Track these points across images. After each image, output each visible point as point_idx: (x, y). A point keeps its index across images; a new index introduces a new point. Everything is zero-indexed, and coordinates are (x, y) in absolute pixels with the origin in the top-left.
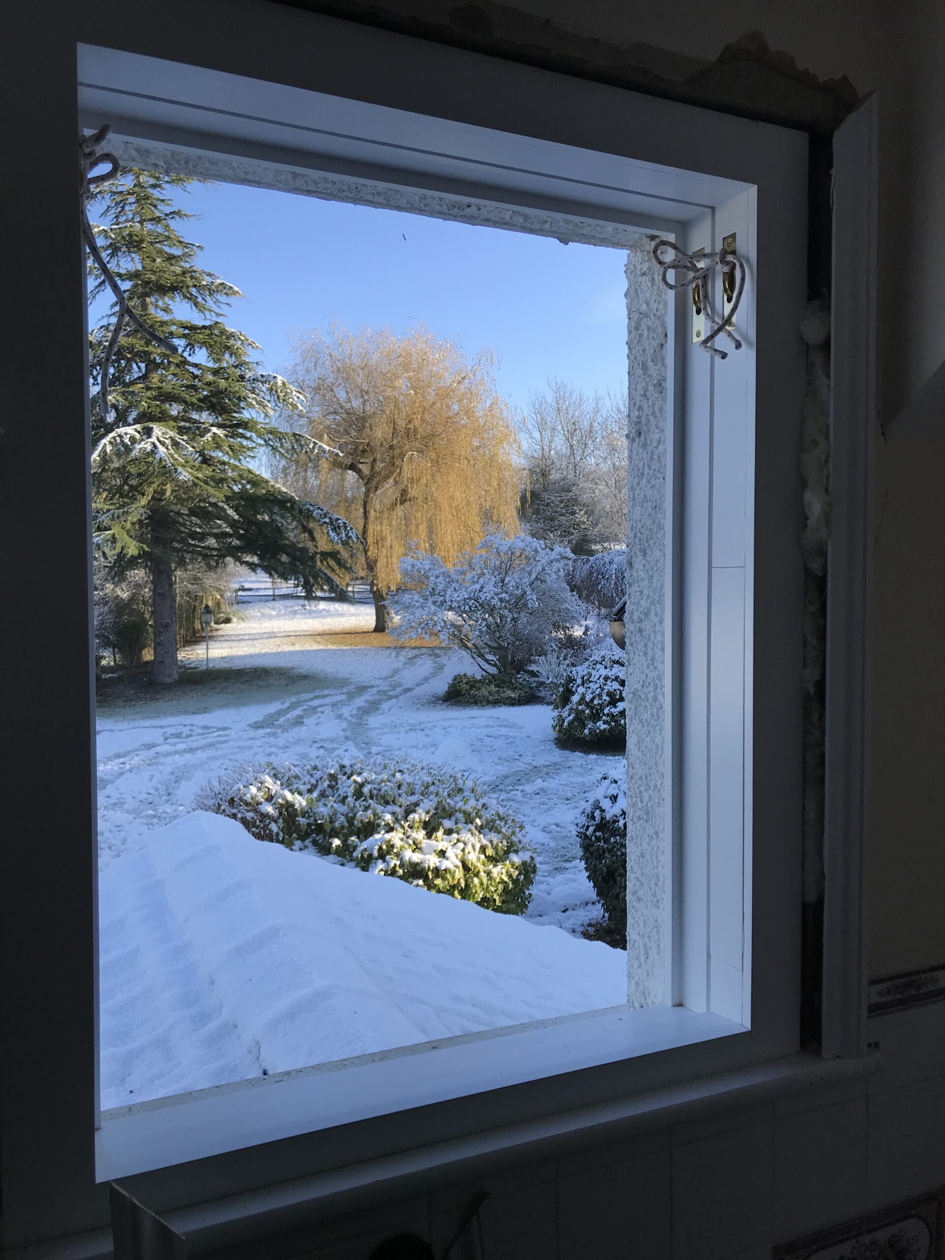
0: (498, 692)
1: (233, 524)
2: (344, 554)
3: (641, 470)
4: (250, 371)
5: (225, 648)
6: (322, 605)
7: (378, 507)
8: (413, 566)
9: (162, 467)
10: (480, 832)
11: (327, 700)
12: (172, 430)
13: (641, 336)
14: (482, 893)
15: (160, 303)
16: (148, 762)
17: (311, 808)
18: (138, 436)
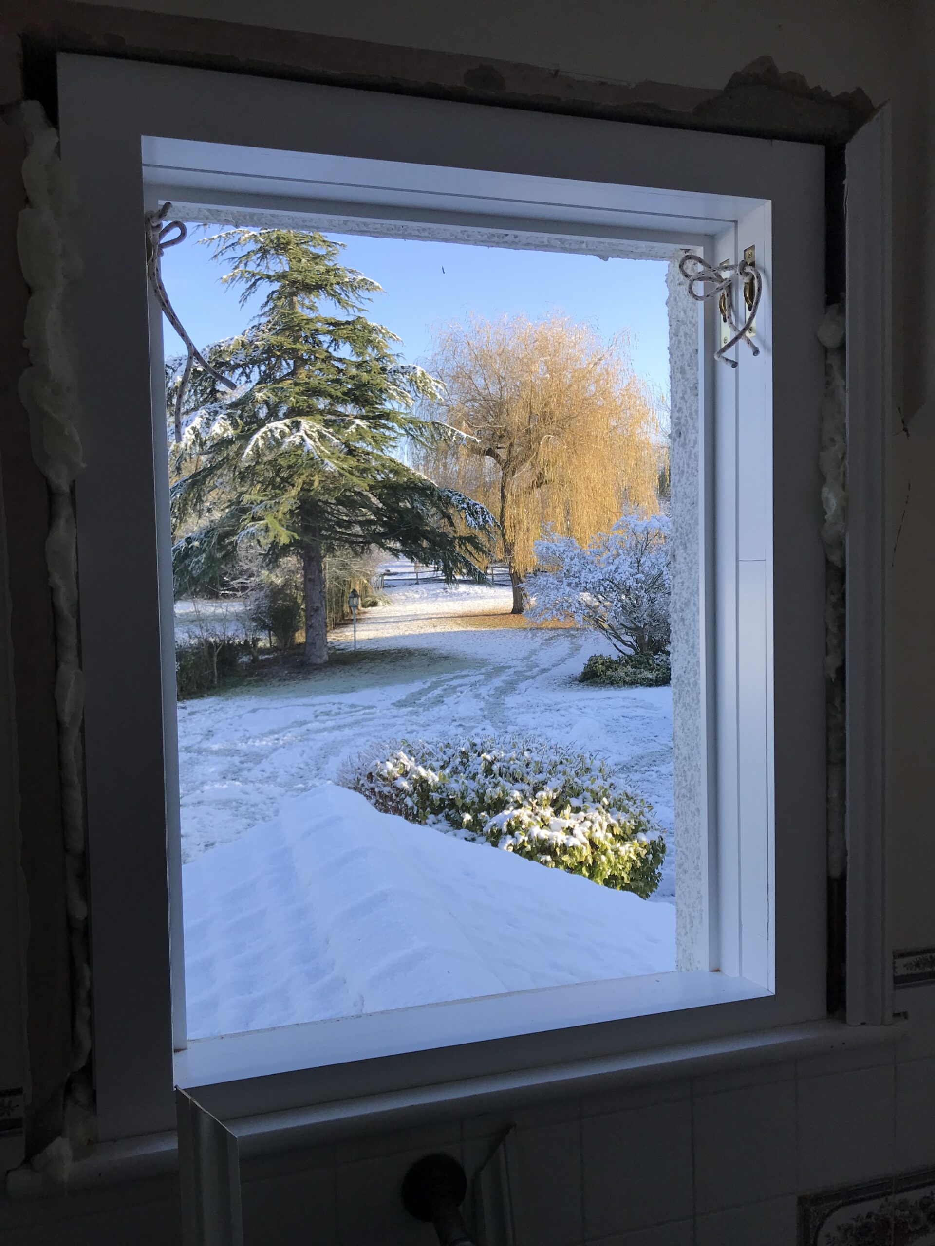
0: (634, 673)
1: (377, 511)
2: (482, 538)
3: (681, 468)
4: (391, 363)
5: (371, 630)
6: (463, 588)
7: (514, 492)
8: (548, 548)
9: (310, 459)
10: (607, 811)
11: (466, 680)
12: (318, 424)
13: (679, 342)
14: (610, 871)
15: (306, 302)
16: (299, 738)
17: (444, 784)
18: (287, 430)
